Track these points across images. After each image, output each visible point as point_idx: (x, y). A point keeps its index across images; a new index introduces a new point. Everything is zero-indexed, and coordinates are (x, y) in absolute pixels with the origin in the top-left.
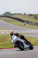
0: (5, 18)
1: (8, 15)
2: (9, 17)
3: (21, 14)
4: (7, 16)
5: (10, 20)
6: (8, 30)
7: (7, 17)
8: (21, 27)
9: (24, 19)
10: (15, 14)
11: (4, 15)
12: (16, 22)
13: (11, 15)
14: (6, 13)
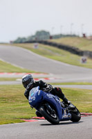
0: (36, 46)
1: (42, 38)
2: (46, 43)
3: (74, 36)
4: (41, 40)
5: (49, 49)
6: (45, 73)
7: (40, 42)
8: (75, 67)
9: (82, 48)
10: (61, 36)
11: (34, 39)
12: (63, 55)
13: (51, 38)
14: (39, 33)
